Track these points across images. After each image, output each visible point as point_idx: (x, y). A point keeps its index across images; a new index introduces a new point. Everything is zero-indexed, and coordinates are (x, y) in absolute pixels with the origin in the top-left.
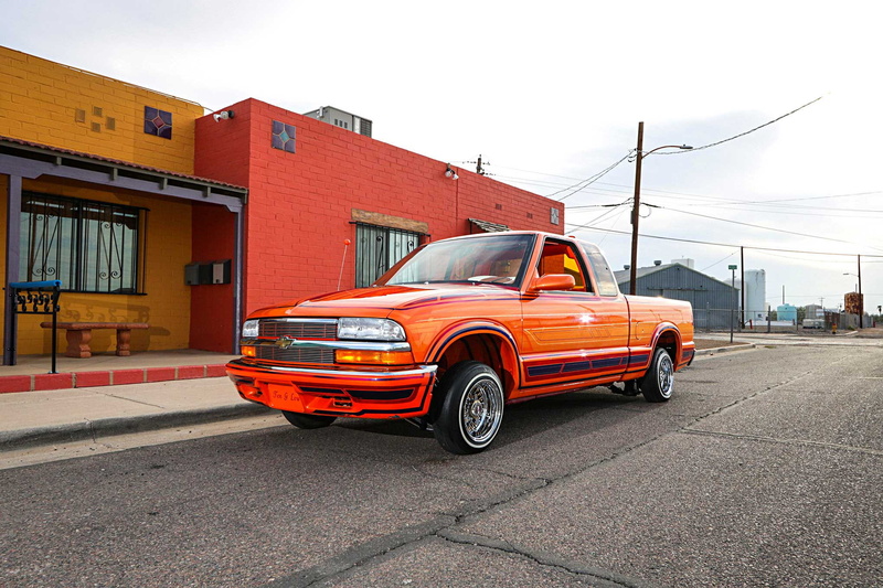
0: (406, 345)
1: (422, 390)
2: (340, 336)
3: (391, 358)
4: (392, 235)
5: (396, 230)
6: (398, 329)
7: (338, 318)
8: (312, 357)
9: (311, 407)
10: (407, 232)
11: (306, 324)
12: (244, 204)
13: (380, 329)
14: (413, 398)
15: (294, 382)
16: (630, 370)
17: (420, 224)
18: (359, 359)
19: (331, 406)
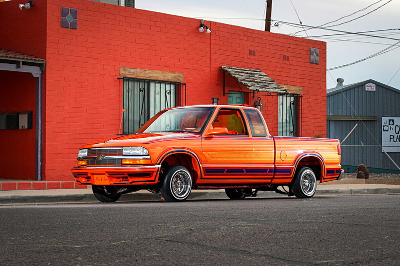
0: (149, 157)
1: (155, 174)
2: (124, 154)
3: (143, 162)
4: (152, 85)
5: (155, 81)
6: (146, 151)
7: (123, 147)
8: (112, 162)
9: (112, 182)
10: (165, 82)
11: (110, 150)
12: (42, 71)
13: (139, 151)
14: (151, 176)
15: (106, 172)
16: (276, 177)
17: (176, 74)
18: (131, 162)
19: (120, 181)
